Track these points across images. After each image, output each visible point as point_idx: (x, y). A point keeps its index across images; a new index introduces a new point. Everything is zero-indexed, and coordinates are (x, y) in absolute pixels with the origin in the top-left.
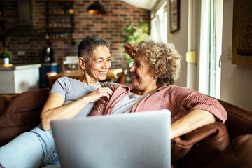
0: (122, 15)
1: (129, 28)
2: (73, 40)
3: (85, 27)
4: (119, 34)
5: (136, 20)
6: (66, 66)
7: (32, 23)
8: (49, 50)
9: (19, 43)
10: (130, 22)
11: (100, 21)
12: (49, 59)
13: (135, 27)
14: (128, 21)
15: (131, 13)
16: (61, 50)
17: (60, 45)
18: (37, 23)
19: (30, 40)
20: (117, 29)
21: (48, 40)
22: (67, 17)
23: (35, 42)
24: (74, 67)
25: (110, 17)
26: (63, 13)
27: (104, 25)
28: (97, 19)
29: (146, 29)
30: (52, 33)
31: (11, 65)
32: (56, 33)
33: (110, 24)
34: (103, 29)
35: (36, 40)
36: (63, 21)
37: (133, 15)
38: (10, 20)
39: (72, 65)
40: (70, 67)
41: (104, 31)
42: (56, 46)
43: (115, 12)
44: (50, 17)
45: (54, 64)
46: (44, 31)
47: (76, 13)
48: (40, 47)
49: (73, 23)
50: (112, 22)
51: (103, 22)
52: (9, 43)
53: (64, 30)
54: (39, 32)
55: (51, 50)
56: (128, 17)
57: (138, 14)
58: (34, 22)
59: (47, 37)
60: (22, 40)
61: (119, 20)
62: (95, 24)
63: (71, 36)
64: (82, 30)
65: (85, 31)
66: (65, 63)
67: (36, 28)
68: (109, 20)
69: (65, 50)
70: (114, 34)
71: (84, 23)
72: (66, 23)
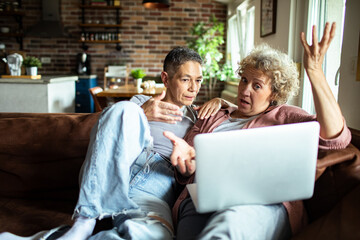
0: (186, 10)
1: (198, 29)
2: (118, 43)
3: (136, 25)
4: (182, 36)
5: (208, 18)
6: (109, 79)
7: (61, 18)
8: (85, 56)
9: (42, 46)
10: (198, 20)
11: (156, 17)
12: (85, 69)
13: (205, 27)
14: (195, 18)
15: (201, 7)
16: (101, 56)
17: (100, 50)
18: (67, 18)
19: (58, 42)
20: (180, 29)
21: (83, 43)
22: (110, 11)
23: (65, 45)
24: (119, 81)
25: (170, 12)
26: (105, 5)
27: (162, 24)
28: (151, 14)
29: (221, 30)
30: (90, 33)
31: (39, 77)
32: (95, 33)
33: (169, 21)
34: (159, 28)
35: (67, 42)
36: (105, 16)
37: (202, 10)
38: (30, 13)
39: (117, 78)
40: (113, 80)
41: (162, 31)
42: (94, 52)
43: (177, 5)
44: (87, 10)
45: (93, 77)
46: (77, 30)
47: (123, 6)
48: (71, 53)
49: (119, 20)
50: (173, 19)
51: (160, 19)
52: (28, 46)
53: (107, 30)
54: (70, 31)
55: (88, 56)
56: (196, 12)
57: (209, 9)
58: (64, 16)
59: (83, 39)
60: (46, 42)
61: (183, 17)
62: (149, 22)
63: (116, 38)
64: (130, 30)
65: (135, 30)
66: (107, 75)
67: (66, 25)
68: (169, 17)
69: (106, 57)
70: (174, 35)
71: (134, 20)
72: (108, 19)
